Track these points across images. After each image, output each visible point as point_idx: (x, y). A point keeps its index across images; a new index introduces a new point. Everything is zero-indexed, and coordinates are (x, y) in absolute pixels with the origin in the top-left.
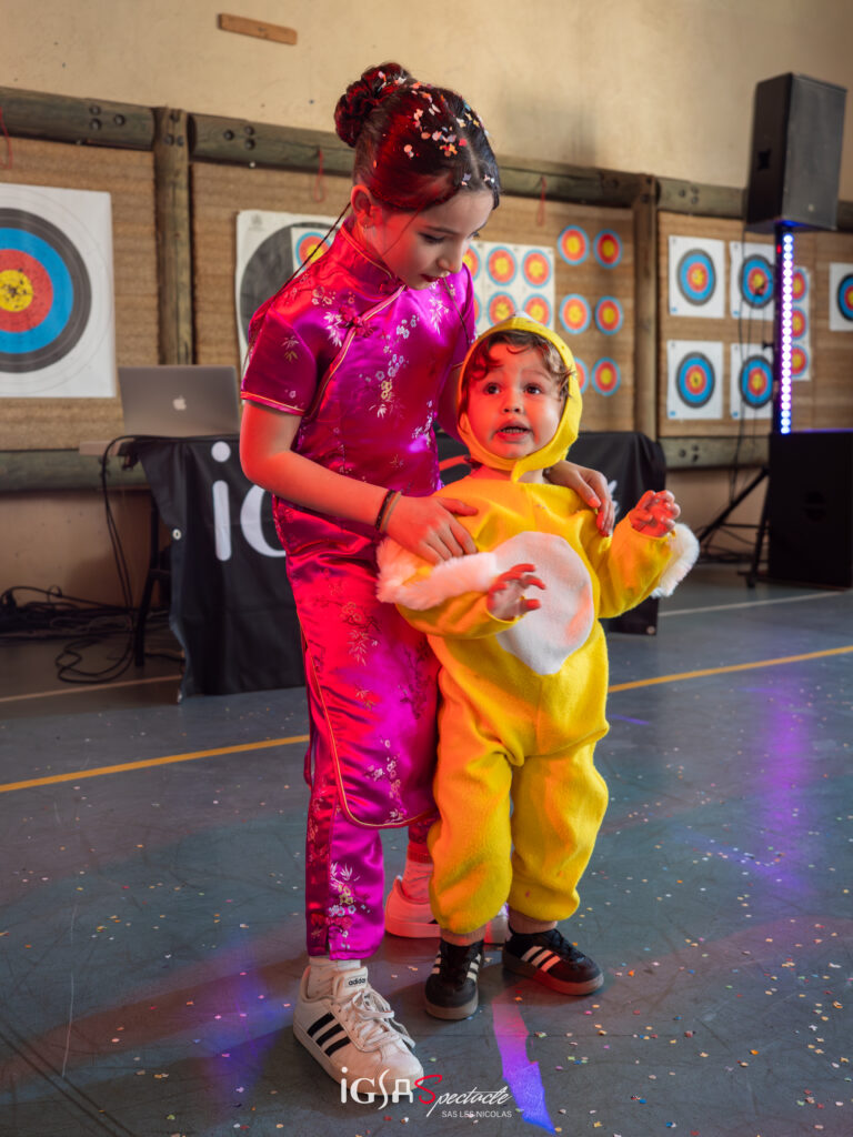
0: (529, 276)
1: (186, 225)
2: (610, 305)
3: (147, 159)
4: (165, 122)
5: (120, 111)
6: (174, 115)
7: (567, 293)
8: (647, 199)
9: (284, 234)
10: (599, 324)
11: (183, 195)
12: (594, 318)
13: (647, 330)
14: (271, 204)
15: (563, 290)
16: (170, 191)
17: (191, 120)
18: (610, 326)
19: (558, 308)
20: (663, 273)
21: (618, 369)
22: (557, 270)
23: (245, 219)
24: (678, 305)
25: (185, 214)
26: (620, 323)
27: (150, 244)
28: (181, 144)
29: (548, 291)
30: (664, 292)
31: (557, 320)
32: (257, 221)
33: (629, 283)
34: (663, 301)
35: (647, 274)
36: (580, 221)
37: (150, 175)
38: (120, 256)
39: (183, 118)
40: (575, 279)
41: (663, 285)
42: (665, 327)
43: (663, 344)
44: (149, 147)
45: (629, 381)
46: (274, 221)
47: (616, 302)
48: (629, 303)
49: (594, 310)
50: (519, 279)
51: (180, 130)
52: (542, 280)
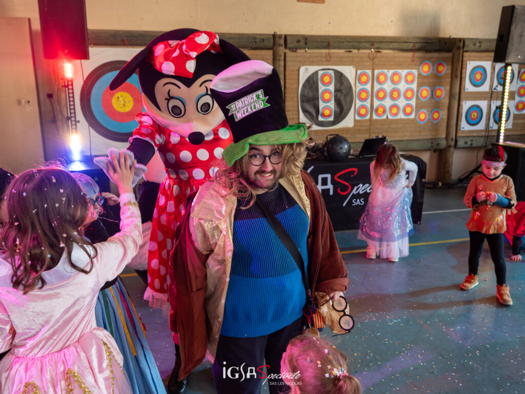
0: (407, 81)
1: (283, 73)
2: (440, 89)
3: (271, 52)
4: (277, 39)
5: (262, 37)
6: (280, 36)
7: (422, 86)
8: (459, 48)
9: (316, 73)
10: (434, 96)
11: (282, 63)
12: (432, 94)
13: (455, 98)
14: (312, 63)
15: (420, 85)
16: (278, 62)
17: (286, 37)
18: (439, 97)
19: (418, 91)
20: (463, 76)
21: (441, 112)
22: (418, 78)
23: (302, 69)
24: (469, 87)
25: (283, 69)
26: (443, 96)
28: (282, 46)
29: (414, 86)
30: (463, 83)
31: (417, 96)
32: (307, 69)
33: (448, 80)
34: (462, 86)
35: (456, 76)
36: (430, 59)
37: (272, 57)
39: (283, 37)
40: (426, 80)
41: (463, 80)
42: (463, 96)
43: (461, 102)
44: (272, 48)
45: (445, 117)
46: (312, 69)
47: (442, 88)
48: (448, 88)
49: (432, 92)
50: (403, 82)
51: (282, 42)
52: (412, 82)
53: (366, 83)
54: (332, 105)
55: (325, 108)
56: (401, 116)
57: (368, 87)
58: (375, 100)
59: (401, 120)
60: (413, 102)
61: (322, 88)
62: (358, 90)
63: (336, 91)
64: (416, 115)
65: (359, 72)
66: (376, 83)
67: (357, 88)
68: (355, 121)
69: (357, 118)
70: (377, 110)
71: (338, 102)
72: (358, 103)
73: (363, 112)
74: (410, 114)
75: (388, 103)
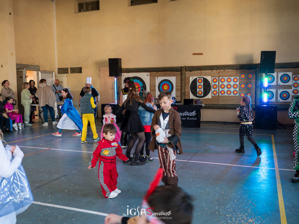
0: (234, 81)
2: (250, 84)
5: (177, 68)
6: (183, 67)
9: (196, 79)
10: (248, 87)
11: (184, 76)
12: (246, 86)
13: (258, 88)
14: (195, 75)
15: (240, 83)
18: (250, 87)
19: (239, 85)
22: (239, 80)
23: (191, 78)
25: (184, 78)
26: (252, 87)
27: (180, 81)
29: (238, 83)
31: (239, 87)
32: (193, 78)
33: (254, 81)
36: (244, 72)
37: (180, 74)
38: (176, 83)
39: (185, 67)
40: (243, 81)
43: (262, 90)
44: (181, 71)
45: (254, 96)
46: (195, 78)
47: (252, 84)
48: (254, 84)
51: (184, 69)
52: (237, 81)
53: (216, 82)
54: (202, 90)
55: (199, 91)
56: (232, 94)
57: (217, 83)
58: (220, 88)
59: (232, 96)
60: (238, 89)
61: (198, 84)
62: (212, 85)
63: (204, 85)
64: (239, 95)
65: (213, 78)
66: (220, 82)
67: (212, 84)
68: (212, 96)
70: (221, 92)
71: (204, 89)
72: (213, 90)
73: (215, 93)
74: (237, 94)
75: (226, 89)
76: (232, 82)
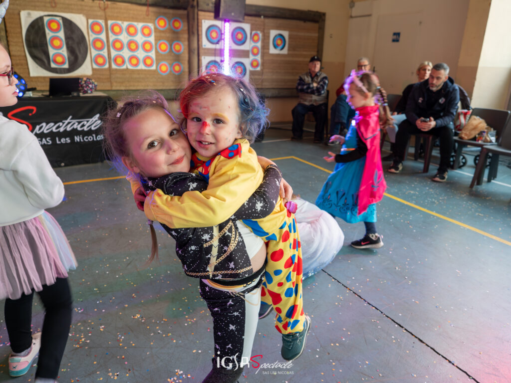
0: (143, 34)
2: (178, 44)
7: (160, 40)
8: (193, 7)
9: (41, 18)
10: (173, 50)
12: (171, 48)
13: (194, 53)
14: (35, 8)
15: (157, 39)
18: (179, 51)
19: (156, 44)
20: (200, 33)
21: (182, 66)
22: (155, 32)
23: (23, 13)
24: (205, 44)
26: (182, 50)
29: (152, 39)
30: (200, 40)
31: (156, 49)
32: (30, 14)
33: (186, 36)
34: (200, 43)
35: (193, 33)
36: (165, 15)
40: (163, 35)
41: (200, 37)
42: (201, 51)
43: (200, 58)
45: (187, 70)
46: (36, 14)
47: (181, 43)
48: (186, 43)
49: (171, 46)
52: (149, 35)
53: (100, 32)
54: (64, 51)
55: (56, 55)
56: (141, 66)
57: (103, 36)
58: (112, 50)
59: (142, 70)
60: (153, 54)
61: (49, 34)
62: (91, 39)
63: (67, 38)
64: (157, 67)
65: (90, 21)
66: (110, 34)
67: (90, 37)
68: (93, 70)
69: (95, 66)
70: (115, 60)
71: (71, 50)
72: (93, 52)
73: (100, 61)
74: (151, 65)
75: (126, 54)
76: (139, 35)
